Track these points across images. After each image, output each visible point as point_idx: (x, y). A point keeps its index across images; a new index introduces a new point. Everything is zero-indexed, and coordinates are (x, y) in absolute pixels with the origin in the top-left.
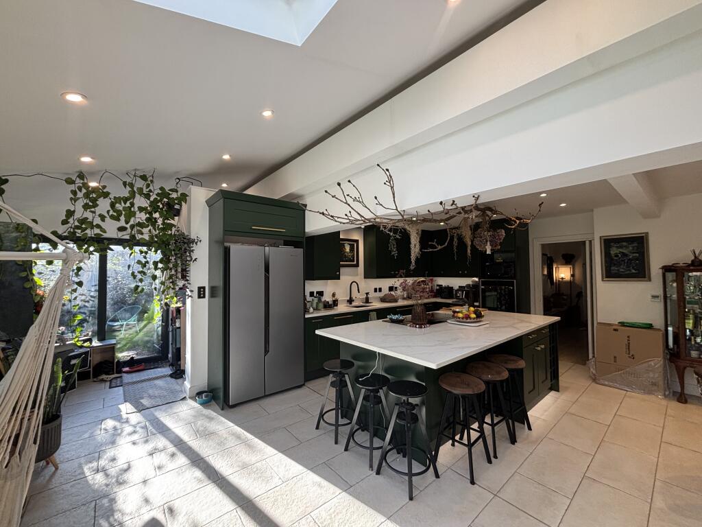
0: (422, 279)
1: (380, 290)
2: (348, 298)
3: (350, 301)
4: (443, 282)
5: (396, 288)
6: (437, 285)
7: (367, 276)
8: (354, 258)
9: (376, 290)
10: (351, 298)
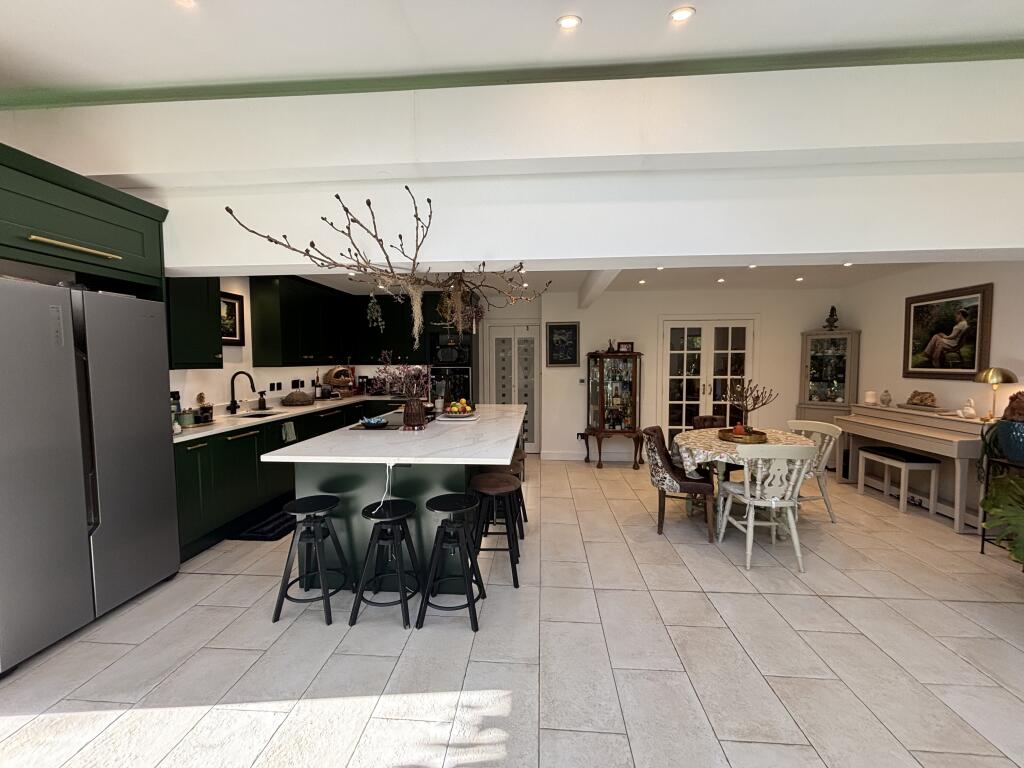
0: (341, 368)
1: (279, 386)
2: (229, 403)
3: (233, 408)
4: (369, 371)
5: (303, 383)
6: (360, 377)
7: (259, 362)
8: (235, 329)
9: (272, 387)
10: (234, 402)
